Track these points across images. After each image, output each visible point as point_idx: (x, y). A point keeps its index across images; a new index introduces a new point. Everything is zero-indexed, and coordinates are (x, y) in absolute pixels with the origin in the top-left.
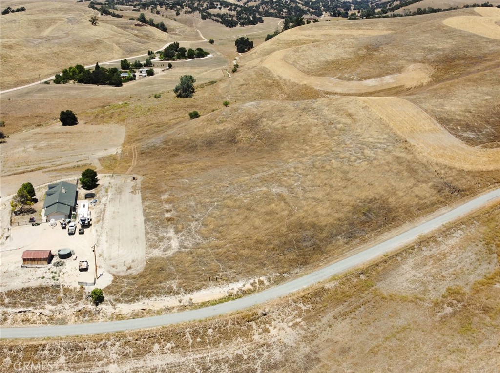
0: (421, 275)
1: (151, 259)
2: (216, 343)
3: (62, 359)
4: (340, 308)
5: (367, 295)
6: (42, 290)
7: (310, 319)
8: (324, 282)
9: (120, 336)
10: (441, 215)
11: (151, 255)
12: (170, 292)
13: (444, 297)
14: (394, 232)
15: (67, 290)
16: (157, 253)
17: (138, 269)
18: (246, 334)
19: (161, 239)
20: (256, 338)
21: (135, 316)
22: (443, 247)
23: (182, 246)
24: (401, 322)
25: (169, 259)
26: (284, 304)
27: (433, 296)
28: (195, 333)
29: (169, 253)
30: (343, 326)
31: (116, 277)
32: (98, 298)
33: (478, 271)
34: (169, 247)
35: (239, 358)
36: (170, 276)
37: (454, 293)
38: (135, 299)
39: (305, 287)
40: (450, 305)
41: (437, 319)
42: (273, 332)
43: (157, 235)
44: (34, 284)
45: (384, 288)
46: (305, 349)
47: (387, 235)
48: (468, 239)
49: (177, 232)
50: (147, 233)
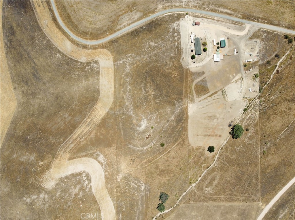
0: (135, 16)
1: (179, 21)
2: (170, 6)
3: (190, 6)
4: (150, 10)
5: (145, 12)
6: (195, 17)
7: (155, 9)
8: (151, 15)
9: (183, 8)
10: (121, 33)
11: (179, 22)
12: (176, 14)
13: (134, 11)
14: (133, 29)
15: (192, 16)
16: (178, 22)
17: (181, 19)
18: (165, 6)
19: (177, 26)
20: (164, 6)
21: (181, 12)
22: (127, 23)
23: (174, 24)
24: (143, 6)
25: (176, 21)
26: (159, 11)
27: (135, 11)
28: (173, 7)
29: (176, 22)
30: (151, 7)
31: (184, 18)
32: (187, 14)
33: (124, 16)
34: (176, 24)
35: (167, 3)
36: (176, 17)
37: (131, 11)
38: (181, 13)
39: (155, 14)
40: (134, 9)
41: (137, 6)
42: (162, 7)
43: (178, 27)
44: (197, 18)
45: (142, 14)
46: (158, 3)
47: (135, 28)
48: (121, 24)
49: (174, 28)
50: (180, 28)
